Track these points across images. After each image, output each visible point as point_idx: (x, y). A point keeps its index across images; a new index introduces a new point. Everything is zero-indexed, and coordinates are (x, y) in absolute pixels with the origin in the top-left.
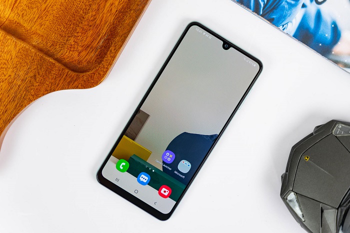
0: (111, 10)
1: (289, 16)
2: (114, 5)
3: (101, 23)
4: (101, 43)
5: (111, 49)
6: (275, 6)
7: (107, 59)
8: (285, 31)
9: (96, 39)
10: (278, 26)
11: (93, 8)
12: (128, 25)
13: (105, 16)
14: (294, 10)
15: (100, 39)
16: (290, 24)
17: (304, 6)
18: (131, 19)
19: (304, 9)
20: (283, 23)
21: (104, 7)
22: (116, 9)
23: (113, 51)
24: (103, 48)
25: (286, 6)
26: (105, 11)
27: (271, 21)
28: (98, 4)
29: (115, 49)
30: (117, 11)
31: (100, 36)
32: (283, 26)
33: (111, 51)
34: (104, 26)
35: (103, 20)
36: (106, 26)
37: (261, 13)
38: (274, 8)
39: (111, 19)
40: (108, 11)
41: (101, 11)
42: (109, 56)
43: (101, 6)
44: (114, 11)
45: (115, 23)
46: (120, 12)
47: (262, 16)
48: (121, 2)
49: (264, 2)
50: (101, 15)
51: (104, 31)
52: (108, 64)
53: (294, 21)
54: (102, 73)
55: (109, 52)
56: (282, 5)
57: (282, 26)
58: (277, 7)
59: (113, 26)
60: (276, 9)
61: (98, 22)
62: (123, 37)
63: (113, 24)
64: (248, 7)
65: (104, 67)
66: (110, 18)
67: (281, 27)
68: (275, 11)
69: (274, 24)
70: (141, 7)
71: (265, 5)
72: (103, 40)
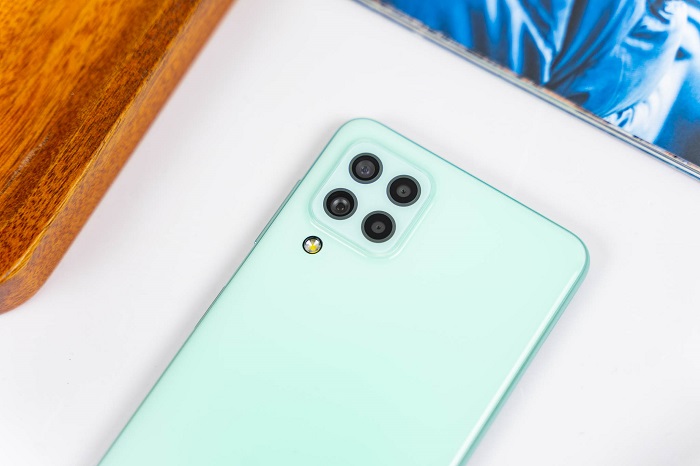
0: (66, 65)
1: (637, 85)
2: (74, 52)
3: (28, 104)
4: (24, 163)
5: (51, 167)
6: (588, 59)
7: (36, 198)
8: (627, 128)
9: (10, 152)
10: (601, 116)
11: (9, 61)
12: (114, 94)
13: (44, 83)
14: (650, 67)
15: (24, 151)
16: (640, 109)
17: (682, 55)
18: (125, 79)
19: (683, 65)
20: (619, 107)
21: (44, 58)
22: (81, 63)
23: (58, 174)
24: (30, 174)
25: (626, 58)
26: (47, 69)
27: (580, 100)
28: (25, 49)
29: (65, 169)
30: (83, 68)
31: (25, 143)
32: (620, 114)
33: (52, 174)
34: (40, 113)
35: (38, 95)
36: (47, 110)
37: (546, 78)
38: (586, 65)
39: (63, 91)
40: (56, 67)
41: (32, 68)
42: (46, 188)
43: (35, 56)
44: (74, 66)
45: (76, 99)
46: (93, 69)
47: (550, 86)
48: (99, 43)
49: (553, 47)
50: (31, 82)
51: (38, 128)
52: (38, 214)
53: (653, 98)
54: (15, 243)
55: (44, 179)
56: (612, 54)
57: (614, 116)
58: (598, 61)
59: (67, 110)
60: (594, 67)
61: (21, 100)
62: (93, 132)
63: (69, 104)
64: (504, 61)
65: (24, 225)
66: (59, 89)
67: (613, 119)
68: (590, 72)
69: (589, 110)
70: (157, 43)
71: (557, 58)
72: (31, 154)
